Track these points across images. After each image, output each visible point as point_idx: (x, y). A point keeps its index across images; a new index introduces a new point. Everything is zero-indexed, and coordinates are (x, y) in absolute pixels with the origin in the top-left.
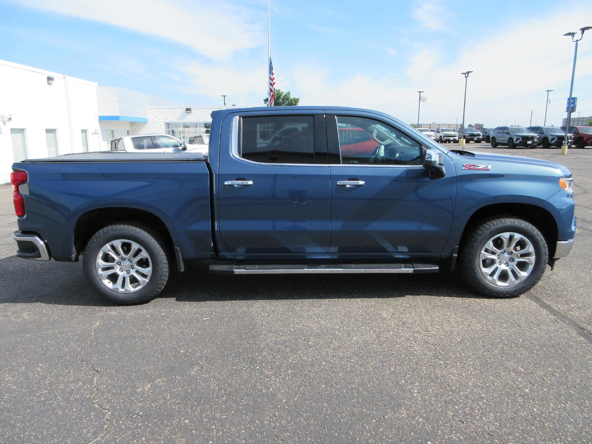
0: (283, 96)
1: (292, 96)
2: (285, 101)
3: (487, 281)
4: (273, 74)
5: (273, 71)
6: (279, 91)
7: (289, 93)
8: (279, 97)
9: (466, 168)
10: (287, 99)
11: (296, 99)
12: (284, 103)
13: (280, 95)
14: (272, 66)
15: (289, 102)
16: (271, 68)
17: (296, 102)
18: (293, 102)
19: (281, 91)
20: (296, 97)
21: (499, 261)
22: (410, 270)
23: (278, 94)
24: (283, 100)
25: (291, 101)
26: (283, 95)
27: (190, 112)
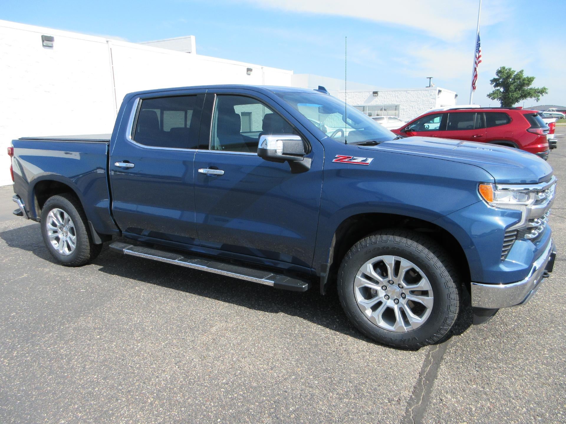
0: (514, 76)
1: (525, 75)
2: (516, 80)
3: (364, 317)
4: (479, 51)
5: (480, 49)
6: (510, 69)
7: (521, 72)
8: (509, 76)
9: (337, 160)
10: (519, 79)
11: (530, 78)
12: (514, 83)
13: (510, 75)
14: (480, 43)
15: (520, 82)
16: (478, 45)
17: (530, 82)
18: (526, 82)
19: (512, 70)
20: (530, 76)
21: (385, 294)
22: (270, 283)
23: (508, 73)
24: (514, 79)
25: (524, 80)
26: (515, 74)
27: (377, 95)
